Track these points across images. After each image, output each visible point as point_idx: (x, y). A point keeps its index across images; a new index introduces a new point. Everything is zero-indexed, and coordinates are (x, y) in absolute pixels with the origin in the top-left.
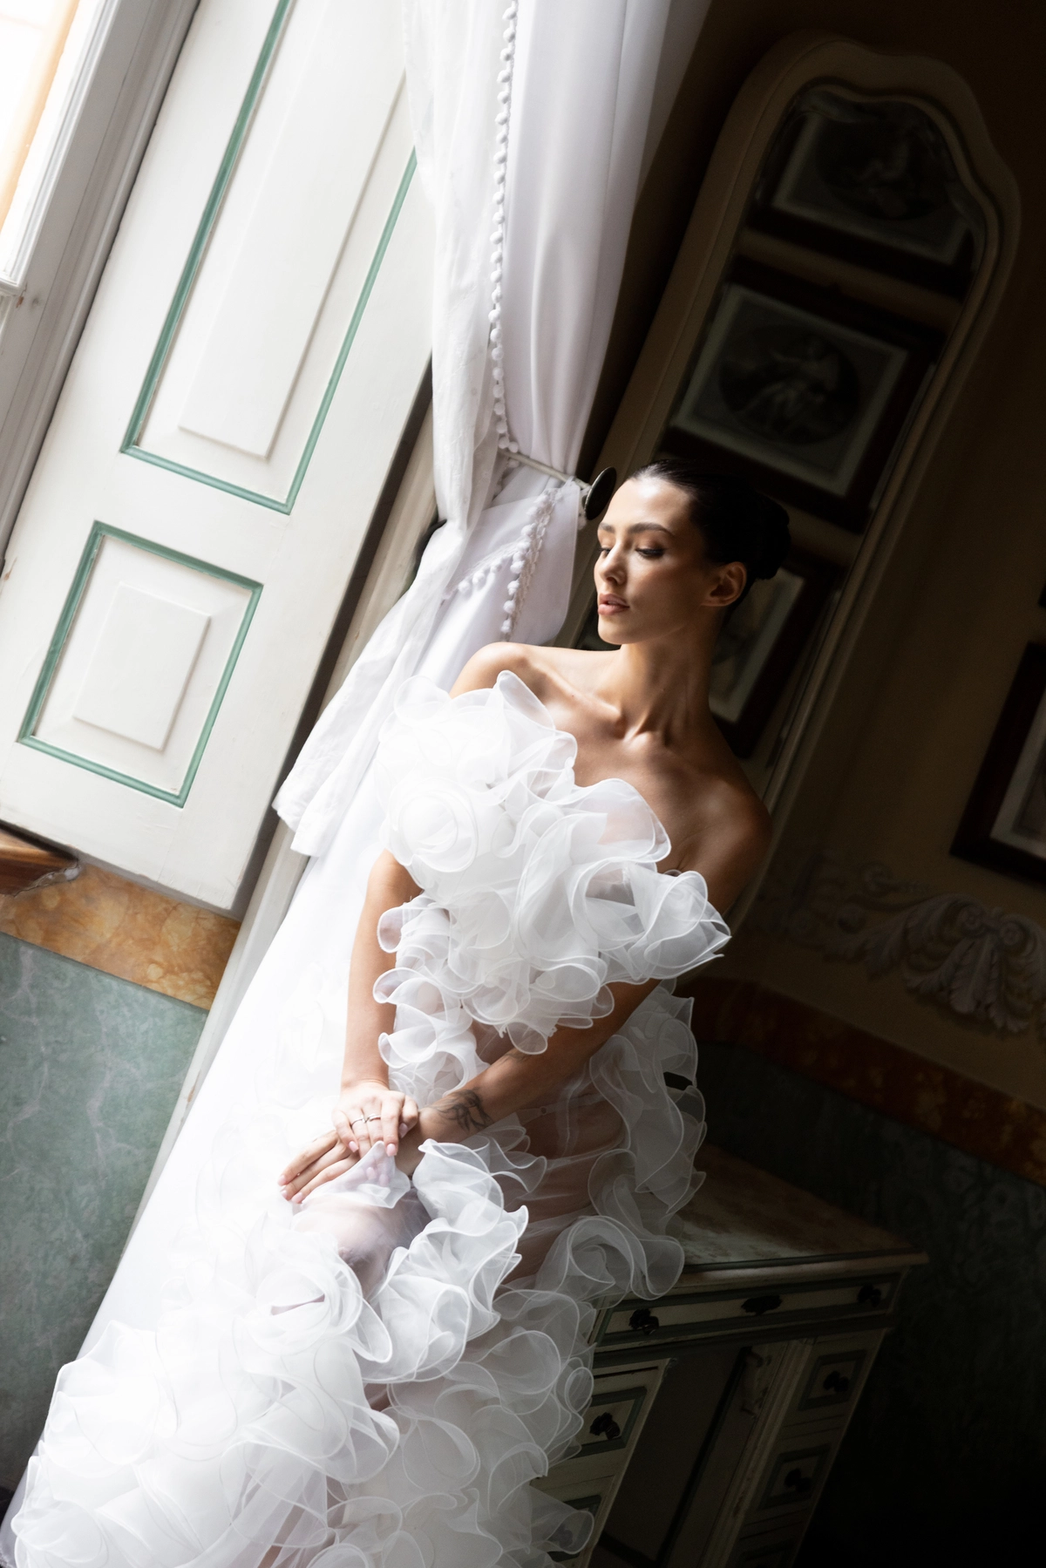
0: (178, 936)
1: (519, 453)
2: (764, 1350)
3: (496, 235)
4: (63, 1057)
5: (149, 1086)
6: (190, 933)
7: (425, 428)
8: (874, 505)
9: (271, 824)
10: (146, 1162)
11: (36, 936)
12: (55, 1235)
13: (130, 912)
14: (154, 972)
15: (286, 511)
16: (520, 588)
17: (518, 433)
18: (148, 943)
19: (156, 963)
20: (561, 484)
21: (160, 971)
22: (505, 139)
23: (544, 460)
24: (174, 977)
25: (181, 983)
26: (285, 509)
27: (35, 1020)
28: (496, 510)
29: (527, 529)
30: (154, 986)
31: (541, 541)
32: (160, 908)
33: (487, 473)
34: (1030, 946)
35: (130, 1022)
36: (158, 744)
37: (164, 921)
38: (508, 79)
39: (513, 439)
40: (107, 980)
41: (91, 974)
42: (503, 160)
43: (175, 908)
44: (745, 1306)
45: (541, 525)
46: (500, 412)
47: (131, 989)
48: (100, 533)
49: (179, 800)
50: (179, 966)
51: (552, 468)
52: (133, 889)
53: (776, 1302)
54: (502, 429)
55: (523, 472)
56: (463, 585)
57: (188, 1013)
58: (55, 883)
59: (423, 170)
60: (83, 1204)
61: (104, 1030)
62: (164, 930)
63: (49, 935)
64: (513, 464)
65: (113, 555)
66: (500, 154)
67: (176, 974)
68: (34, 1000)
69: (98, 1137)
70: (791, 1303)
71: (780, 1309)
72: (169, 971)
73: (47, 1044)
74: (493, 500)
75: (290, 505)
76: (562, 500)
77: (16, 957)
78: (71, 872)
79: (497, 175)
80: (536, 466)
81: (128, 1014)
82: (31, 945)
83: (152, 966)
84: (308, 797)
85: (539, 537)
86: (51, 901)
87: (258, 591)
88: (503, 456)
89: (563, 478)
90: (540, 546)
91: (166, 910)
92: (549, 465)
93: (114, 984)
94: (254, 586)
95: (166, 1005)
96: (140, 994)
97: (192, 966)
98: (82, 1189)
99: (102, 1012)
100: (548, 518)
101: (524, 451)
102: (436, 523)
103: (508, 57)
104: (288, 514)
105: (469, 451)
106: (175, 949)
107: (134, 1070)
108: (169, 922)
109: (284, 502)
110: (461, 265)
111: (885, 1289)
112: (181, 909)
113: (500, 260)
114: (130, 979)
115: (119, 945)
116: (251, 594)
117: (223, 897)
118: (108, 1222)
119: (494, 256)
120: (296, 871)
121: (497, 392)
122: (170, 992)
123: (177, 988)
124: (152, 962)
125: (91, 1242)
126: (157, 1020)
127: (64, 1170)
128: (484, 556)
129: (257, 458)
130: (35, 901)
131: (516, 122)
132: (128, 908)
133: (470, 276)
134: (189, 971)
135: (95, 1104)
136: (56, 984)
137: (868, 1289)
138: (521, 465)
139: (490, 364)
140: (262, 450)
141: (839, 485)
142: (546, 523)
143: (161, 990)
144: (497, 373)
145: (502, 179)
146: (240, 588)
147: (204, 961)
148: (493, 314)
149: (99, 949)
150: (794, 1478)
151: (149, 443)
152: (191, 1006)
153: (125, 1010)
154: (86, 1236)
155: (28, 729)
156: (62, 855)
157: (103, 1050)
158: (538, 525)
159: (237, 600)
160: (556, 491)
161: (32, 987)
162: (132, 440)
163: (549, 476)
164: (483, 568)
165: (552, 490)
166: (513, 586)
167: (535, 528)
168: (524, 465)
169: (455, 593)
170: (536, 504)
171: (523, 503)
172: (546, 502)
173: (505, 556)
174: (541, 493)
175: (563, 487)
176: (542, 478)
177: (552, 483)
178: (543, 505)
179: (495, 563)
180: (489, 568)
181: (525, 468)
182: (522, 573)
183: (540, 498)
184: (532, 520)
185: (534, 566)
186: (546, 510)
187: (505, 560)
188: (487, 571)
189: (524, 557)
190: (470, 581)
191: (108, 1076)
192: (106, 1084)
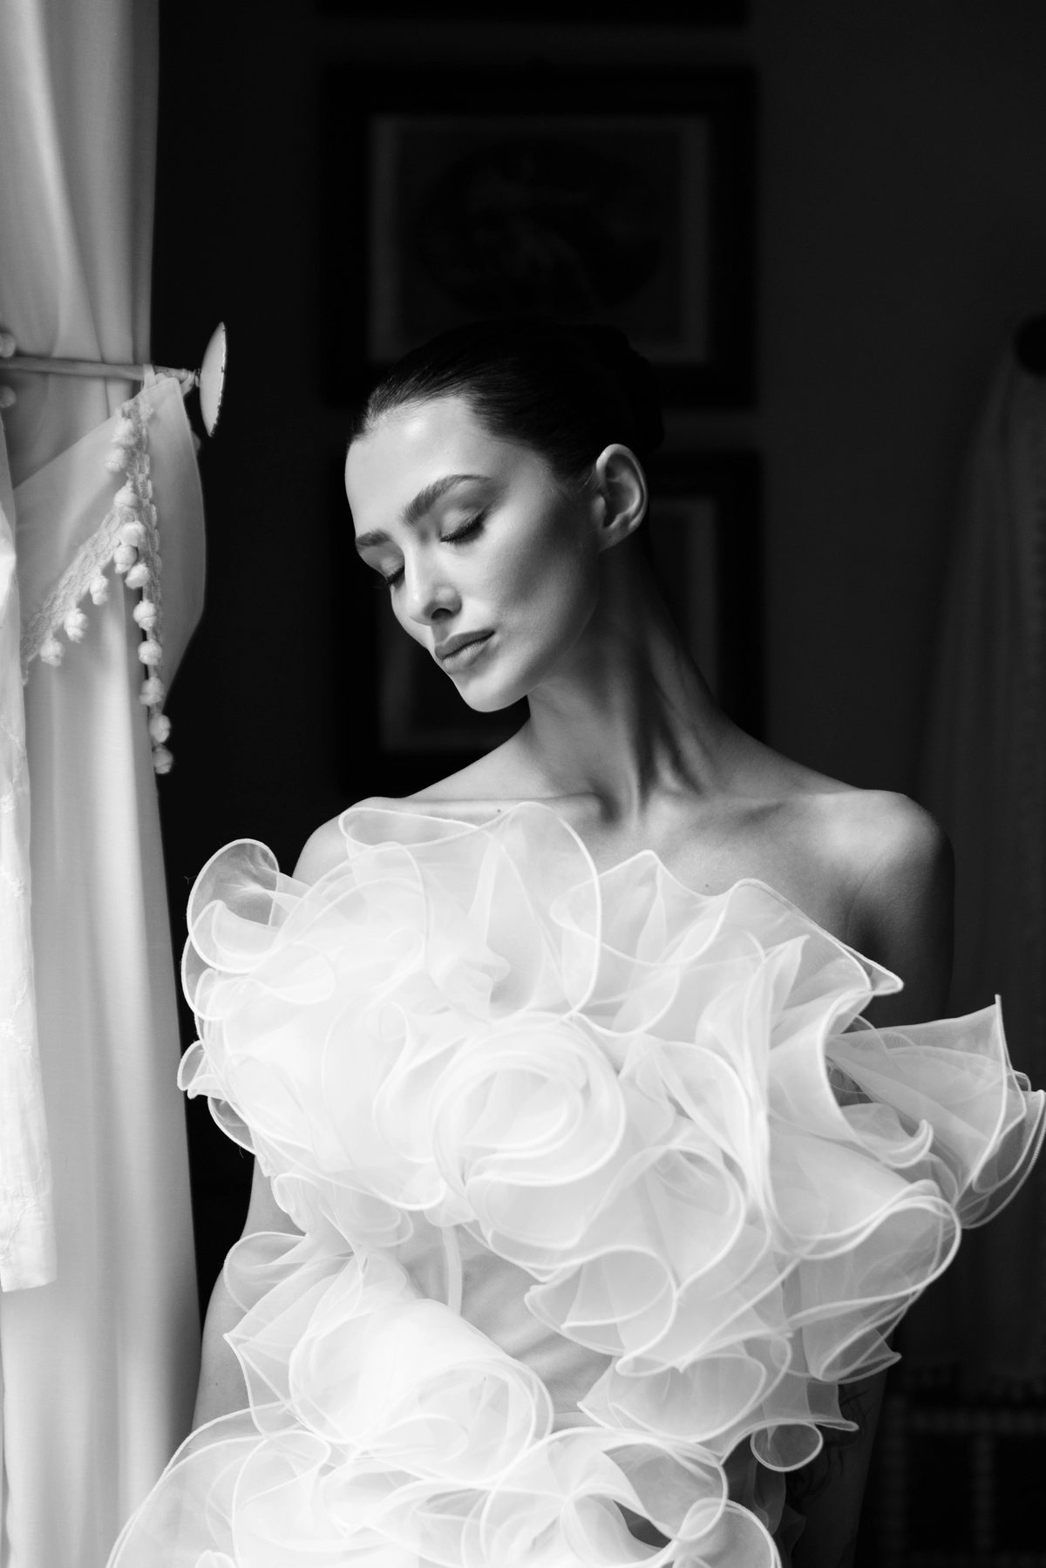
1: (19, 354)
16: (160, 604)
20: (135, 388)
28: (35, 482)
29: (124, 497)
31: (154, 508)
45: (141, 478)
51: (103, 362)
76: (153, 418)
80: (71, 369)
85: (146, 502)
89: (133, 375)
90: (155, 519)
92: (97, 357)
100: (147, 458)
101: (28, 347)
128: (54, 583)
142: (147, 470)
158: (135, 481)
160: (136, 404)
163: (106, 379)
164: (73, 602)
165: (128, 405)
166: (144, 613)
167: (135, 490)
168: (45, 374)
169: (32, 670)
170: (119, 445)
171: (83, 448)
172: (136, 433)
173: (103, 562)
174: (109, 416)
175: (144, 391)
176: (96, 388)
177: (117, 391)
178: (132, 442)
179: (97, 585)
180: (88, 596)
181: (52, 381)
182: (151, 583)
183: (121, 429)
184: (119, 479)
185: (159, 561)
186: (137, 448)
187: (109, 571)
188: (86, 604)
189: (139, 555)
190: (61, 635)
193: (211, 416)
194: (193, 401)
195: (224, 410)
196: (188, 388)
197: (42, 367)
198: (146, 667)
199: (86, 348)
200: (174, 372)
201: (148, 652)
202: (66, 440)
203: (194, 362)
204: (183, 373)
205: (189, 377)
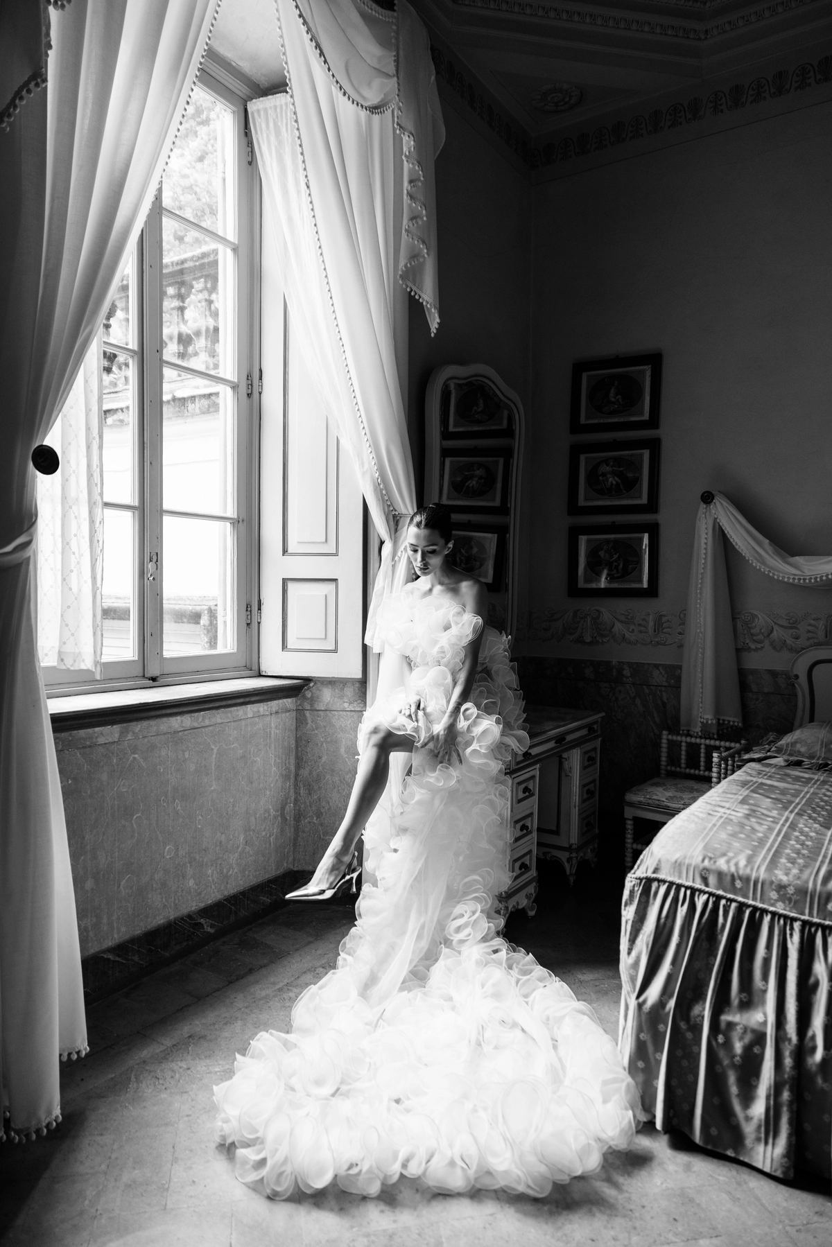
0: (349, 691)
2: (565, 755)
3: (369, 451)
4: (329, 740)
6: (353, 690)
7: (369, 516)
8: (509, 505)
9: (365, 648)
11: (308, 707)
12: (345, 793)
13: (333, 689)
14: (346, 705)
17: (397, 509)
18: (341, 697)
19: (346, 702)
21: (348, 704)
22: (362, 422)
23: (407, 513)
25: (355, 705)
26: (336, 554)
27: (316, 732)
28: (398, 533)
30: (347, 709)
32: (341, 685)
33: (392, 523)
34: (601, 615)
35: (344, 722)
36: (324, 637)
37: (344, 688)
38: (356, 404)
39: (396, 511)
40: (333, 712)
41: (328, 712)
42: (364, 428)
43: (345, 683)
44: (556, 743)
46: (389, 503)
47: (341, 713)
48: (285, 581)
49: (335, 651)
50: (353, 700)
52: (331, 682)
53: (564, 739)
54: (391, 509)
55: (402, 518)
56: (396, 558)
58: (307, 690)
59: (342, 441)
61: (338, 727)
62: (345, 690)
63: (312, 705)
64: (398, 518)
65: (291, 586)
66: (362, 427)
67: (353, 703)
68: (314, 726)
69: (347, 759)
70: (569, 738)
71: (566, 741)
72: (350, 703)
73: (322, 738)
74: (396, 530)
77: (304, 715)
78: (312, 684)
79: (364, 433)
82: (308, 710)
84: (373, 636)
86: (309, 695)
87: (337, 581)
88: (394, 516)
91: (343, 684)
93: (336, 713)
94: (335, 580)
95: (353, 713)
96: (344, 713)
97: (357, 699)
98: (348, 777)
99: (335, 722)
102: (382, 543)
103: (354, 397)
104: (338, 555)
105: (384, 518)
106: (350, 696)
109: (335, 552)
110: (362, 464)
111: (595, 726)
112: (347, 683)
113: (373, 458)
114: (340, 710)
115: (333, 700)
116: (335, 583)
117: (359, 675)
119: (371, 457)
120: (377, 659)
121: (386, 498)
122: (353, 709)
123: (354, 707)
124: (344, 702)
126: (352, 719)
127: (340, 773)
129: (323, 543)
130: (304, 696)
131: (363, 416)
133: (366, 466)
134: (356, 701)
135: (342, 750)
136: (319, 719)
137: (590, 727)
138: (401, 517)
139: (381, 490)
140: (324, 540)
141: (497, 503)
143: (350, 710)
144: (384, 492)
145: (365, 434)
146: (331, 582)
147: (360, 697)
148: (377, 475)
149: (328, 704)
150: (588, 792)
151: (290, 550)
153: (342, 719)
155: (284, 646)
156: (307, 680)
157: (339, 733)
159: (332, 586)
161: (312, 722)
162: (285, 551)
191: (344, 741)
192: (344, 743)
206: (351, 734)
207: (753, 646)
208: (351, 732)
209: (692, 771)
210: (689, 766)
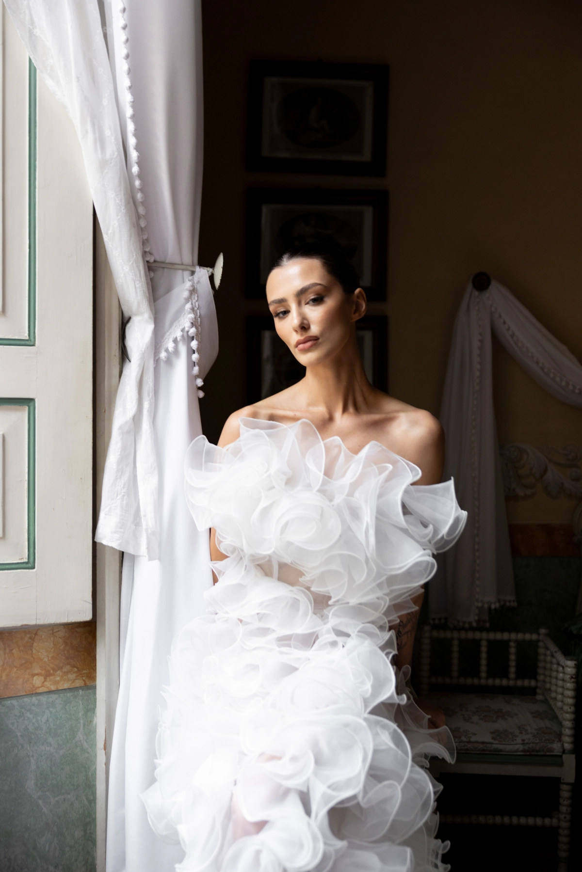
0: (44, 651)
1: (155, 261)
5: (61, 752)
6: (52, 645)
10: (77, 799)
13: (7, 651)
14: (37, 681)
15: (32, 343)
16: (200, 343)
17: (154, 249)
18: (27, 665)
19: (37, 674)
20: (193, 273)
21: (42, 678)
24: (52, 677)
25: (58, 678)
26: (29, 342)
28: (160, 301)
29: (188, 306)
30: (41, 690)
31: (198, 311)
32: (26, 639)
33: (148, 278)
35: (34, 720)
37: (32, 646)
40: (8, 703)
43: (36, 634)
45: (194, 301)
47: (26, 699)
49: (29, 564)
50: (53, 669)
51: (182, 264)
56: (163, 355)
57: (69, 695)
60: (47, 849)
61: (19, 734)
62: (34, 651)
67: (53, 675)
69: (40, 802)
72: (47, 675)
75: (32, 338)
76: (198, 282)
80: (172, 266)
81: (31, 716)
83: (35, 678)
85: (196, 309)
87: (31, 404)
88: (149, 266)
89: (193, 269)
90: (198, 314)
91: (30, 638)
92: (180, 263)
93: (14, 702)
94: (28, 402)
95: (54, 697)
96: (34, 699)
97: (61, 665)
98: (43, 840)
99: (13, 724)
100: (196, 295)
101: (158, 259)
104: (34, 345)
106: (46, 660)
107: (48, 749)
108: (35, 644)
109: (27, 338)
112: (40, 633)
114: (24, 694)
115: (8, 675)
116: (27, 408)
117: (87, 615)
118: (67, 849)
122: (53, 688)
124: (33, 675)
125: (61, 867)
126: (51, 709)
127: (26, 836)
128: (165, 333)
132: (5, 649)
134: (60, 668)
135: (30, 784)
138: (161, 268)
142: (196, 298)
143: (47, 690)
146: (18, 407)
152: (70, 689)
153: (28, 714)
154: (56, 867)
157: (23, 747)
158: (192, 302)
159: (21, 415)
160: (193, 278)
163: (183, 270)
164: (171, 340)
165: (190, 278)
166: (194, 344)
167: (192, 304)
168: (164, 268)
169: (157, 361)
170: (187, 289)
171: (175, 292)
172: (193, 286)
173: (181, 328)
174: (184, 282)
175: (196, 274)
176: (180, 272)
177: (187, 274)
178: (191, 289)
179: (178, 334)
180: (176, 338)
181: (166, 270)
182: (197, 335)
183: (188, 285)
184: (187, 300)
185: (199, 328)
186: (193, 291)
187: (183, 330)
188: (175, 341)
189: (193, 324)
190: (167, 350)
191: (33, 761)
192: (33, 767)
193: (217, 282)
194: (211, 278)
195: (221, 280)
196: (210, 274)
197: (164, 265)
198: (194, 362)
199: (178, 260)
200: (205, 268)
201: (195, 357)
202: (169, 290)
203: (211, 264)
204: (209, 269)
205: (211, 270)
206: (50, 745)
207: (521, 493)
208: (50, 740)
209: (497, 682)
210: (491, 674)
